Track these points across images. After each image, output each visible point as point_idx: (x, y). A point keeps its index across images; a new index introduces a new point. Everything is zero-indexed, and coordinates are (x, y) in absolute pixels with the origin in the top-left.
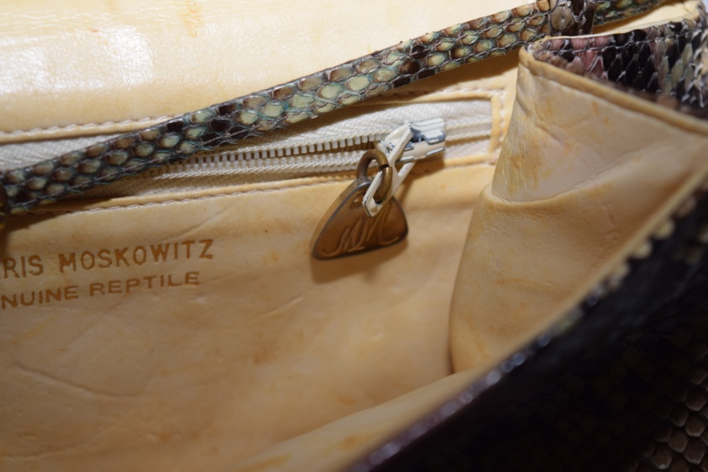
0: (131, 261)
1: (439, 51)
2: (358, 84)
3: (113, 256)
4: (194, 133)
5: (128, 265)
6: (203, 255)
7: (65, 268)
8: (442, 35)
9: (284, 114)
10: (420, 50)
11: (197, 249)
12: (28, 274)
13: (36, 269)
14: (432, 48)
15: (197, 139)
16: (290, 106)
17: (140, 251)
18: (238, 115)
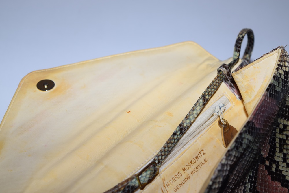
0: (194, 163)
1: (207, 95)
2: (198, 108)
3: (190, 164)
4: (178, 133)
5: (194, 164)
6: (204, 154)
7: (185, 171)
8: (205, 92)
9: (190, 121)
10: (203, 96)
11: (202, 153)
12: (180, 177)
13: (181, 175)
14: (205, 95)
15: (179, 134)
16: (190, 119)
17: (194, 159)
18: (183, 125)
